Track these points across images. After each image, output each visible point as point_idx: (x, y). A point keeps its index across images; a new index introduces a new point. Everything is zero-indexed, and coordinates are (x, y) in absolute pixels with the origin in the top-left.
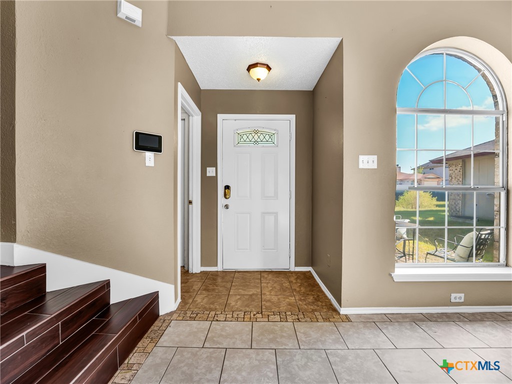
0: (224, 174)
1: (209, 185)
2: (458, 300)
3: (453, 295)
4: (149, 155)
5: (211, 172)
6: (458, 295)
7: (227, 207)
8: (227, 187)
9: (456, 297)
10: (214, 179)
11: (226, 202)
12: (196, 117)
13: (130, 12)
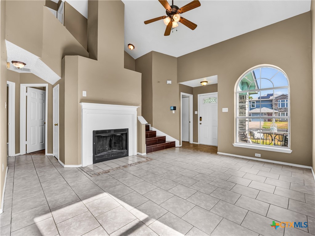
0: (200, 113)
1: (195, 116)
2: (258, 156)
3: (256, 154)
6: (258, 154)
7: (201, 124)
8: (201, 117)
9: (259, 155)
10: (197, 115)
11: (201, 122)
12: (191, 96)
13: (169, 82)
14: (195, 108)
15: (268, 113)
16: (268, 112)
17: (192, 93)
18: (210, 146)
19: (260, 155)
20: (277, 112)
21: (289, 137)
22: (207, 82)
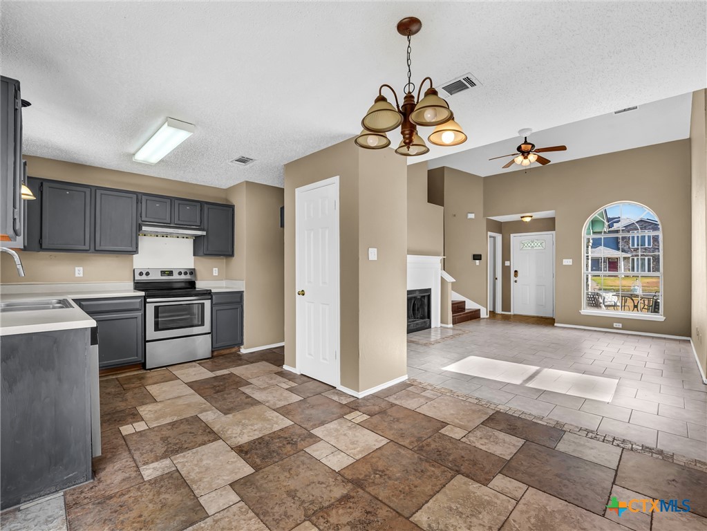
0: (514, 264)
1: (506, 270)
2: (618, 327)
3: (614, 324)
4: (477, 261)
5: (507, 263)
6: (617, 324)
7: (516, 281)
8: (516, 271)
10: (509, 267)
11: (515, 279)
12: (499, 237)
13: (471, 216)
14: (506, 255)
15: (609, 259)
16: (609, 256)
17: (500, 232)
18: (533, 317)
19: (621, 325)
20: (629, 258)
21: (661, 301)
22: (531, 217)
